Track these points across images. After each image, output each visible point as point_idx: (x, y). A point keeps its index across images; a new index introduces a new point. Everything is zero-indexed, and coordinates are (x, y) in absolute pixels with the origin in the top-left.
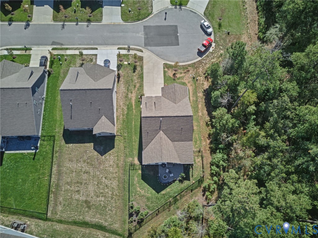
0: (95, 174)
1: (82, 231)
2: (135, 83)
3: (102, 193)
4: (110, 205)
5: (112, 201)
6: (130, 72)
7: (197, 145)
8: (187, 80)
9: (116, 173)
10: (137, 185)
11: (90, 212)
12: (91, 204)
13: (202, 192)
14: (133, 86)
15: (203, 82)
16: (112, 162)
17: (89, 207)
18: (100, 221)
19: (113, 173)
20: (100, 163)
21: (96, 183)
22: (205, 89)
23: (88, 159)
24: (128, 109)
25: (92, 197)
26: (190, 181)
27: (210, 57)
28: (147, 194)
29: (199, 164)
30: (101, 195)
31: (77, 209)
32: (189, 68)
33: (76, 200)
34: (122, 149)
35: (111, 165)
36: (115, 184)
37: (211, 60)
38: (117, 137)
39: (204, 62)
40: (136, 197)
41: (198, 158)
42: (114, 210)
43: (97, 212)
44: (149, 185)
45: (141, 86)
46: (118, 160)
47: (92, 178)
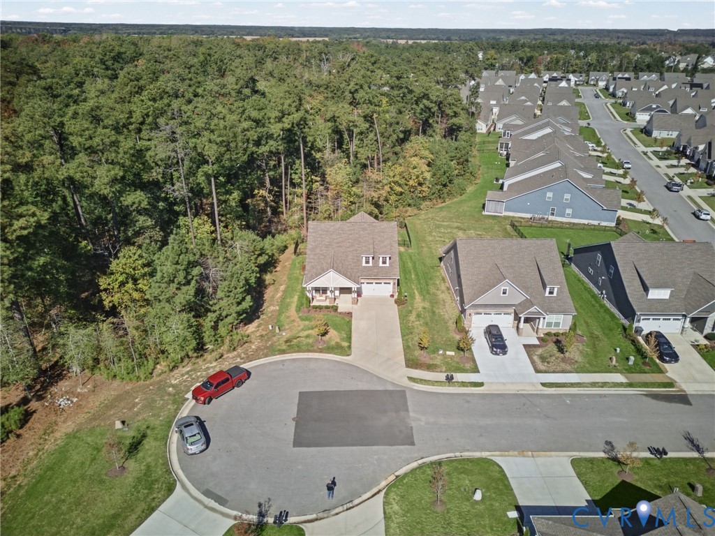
2: (419, 320)
8: (296, 325)
14: (422, 316)
22: (257, 320)
32: (284, 348)
45: (404, 317)
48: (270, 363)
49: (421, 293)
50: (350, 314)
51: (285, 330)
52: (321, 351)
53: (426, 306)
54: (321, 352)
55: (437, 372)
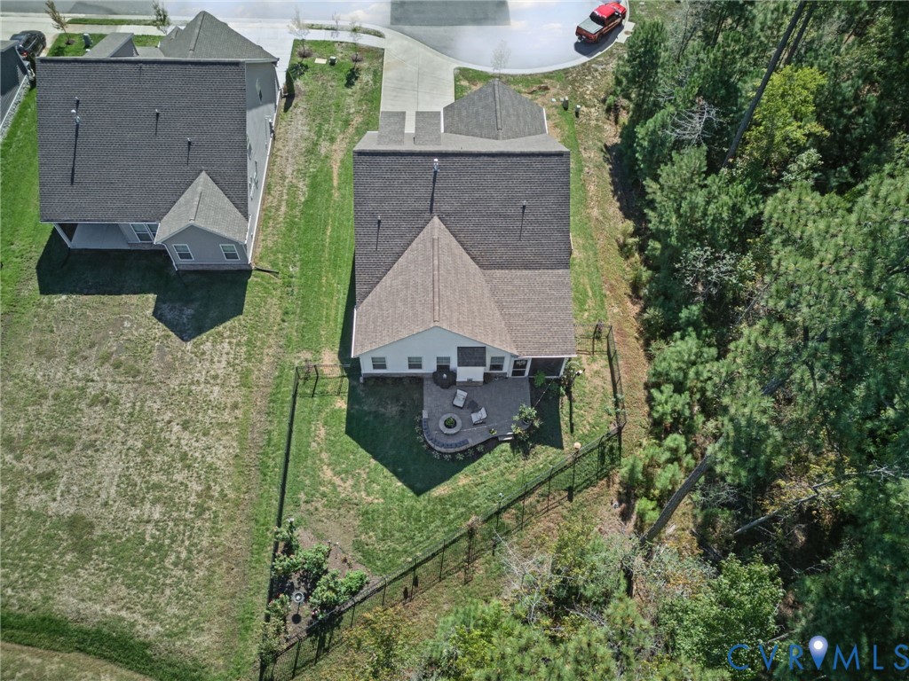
0: (142, 406)
1: (23, 665)
2: (349, 114)
3: (157, 487)
4: (187, 543)
5: (199, 523)
6: (333, 84)
7: (586, 314)
9: (235, 406)
10: (324, 456)
11: (82, 572)
12: (98, 532)
13: (616, 503)
14: (340, 123)
15: (600, 124)
16: (224, 364)
17: (84, 550)
18: (123, 613)
19: (219, 408)
20: (170, 368)
21: (139, 445)
22: (608, 144)
23: (121, 349)
24: (314, 186)
25: (106, 504)
26: (562, 448)
28: (363, 494)
29: (597, 381)
30: (150, 496)
31: (24, 555)
32: (546, 81)
33: (29, 513)
34: (271, 320)
35: (215, 377)
36: (222, 452)
38: (256, 277)
39: (600, 68)
40: (312, 509)
41: (594, 360)
42: (201, 564)
43: (118, 571)
44: (375, 457)
46: (248, 359)
47: (122, 425)
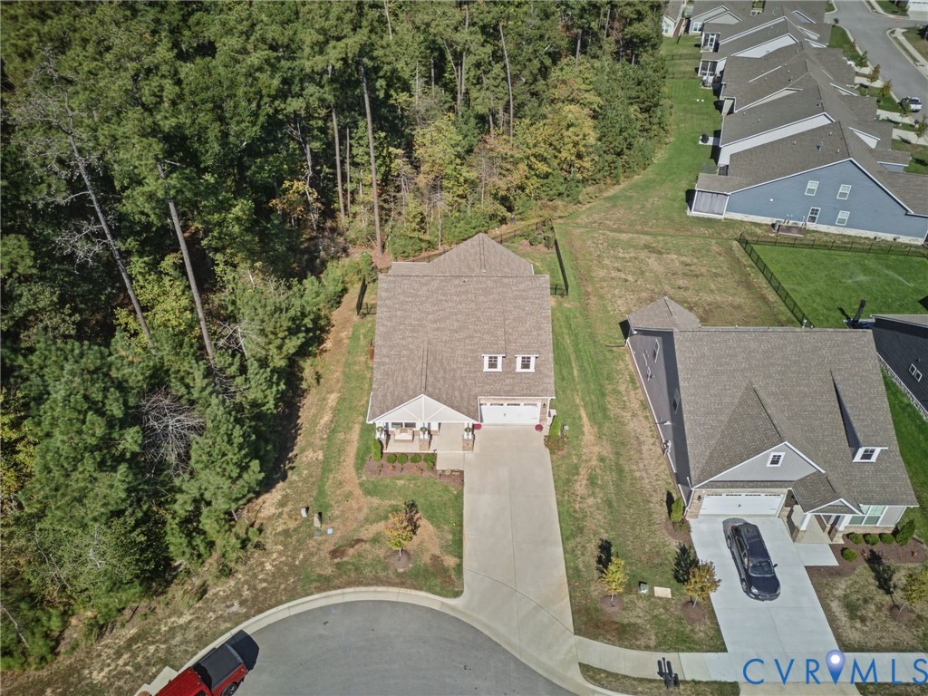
2: (593, 494)
8: (355, 506)
9: (602, 287)
14: (599, 482)
16: (619, 302)
19: (611, 287)
22: (280, 485)
24: (604, 409)
27: (191, 635)
32: (329, 571)
37: (190, 622)
39: (236, 608)
45: (563, 485)
48: (298, 616)
49: (592, 417)
50: (459, 476)
51: (332, 519)
52: (402, 581)
53: (605, 453)
54: (402, 584)
55: (639, 648)
